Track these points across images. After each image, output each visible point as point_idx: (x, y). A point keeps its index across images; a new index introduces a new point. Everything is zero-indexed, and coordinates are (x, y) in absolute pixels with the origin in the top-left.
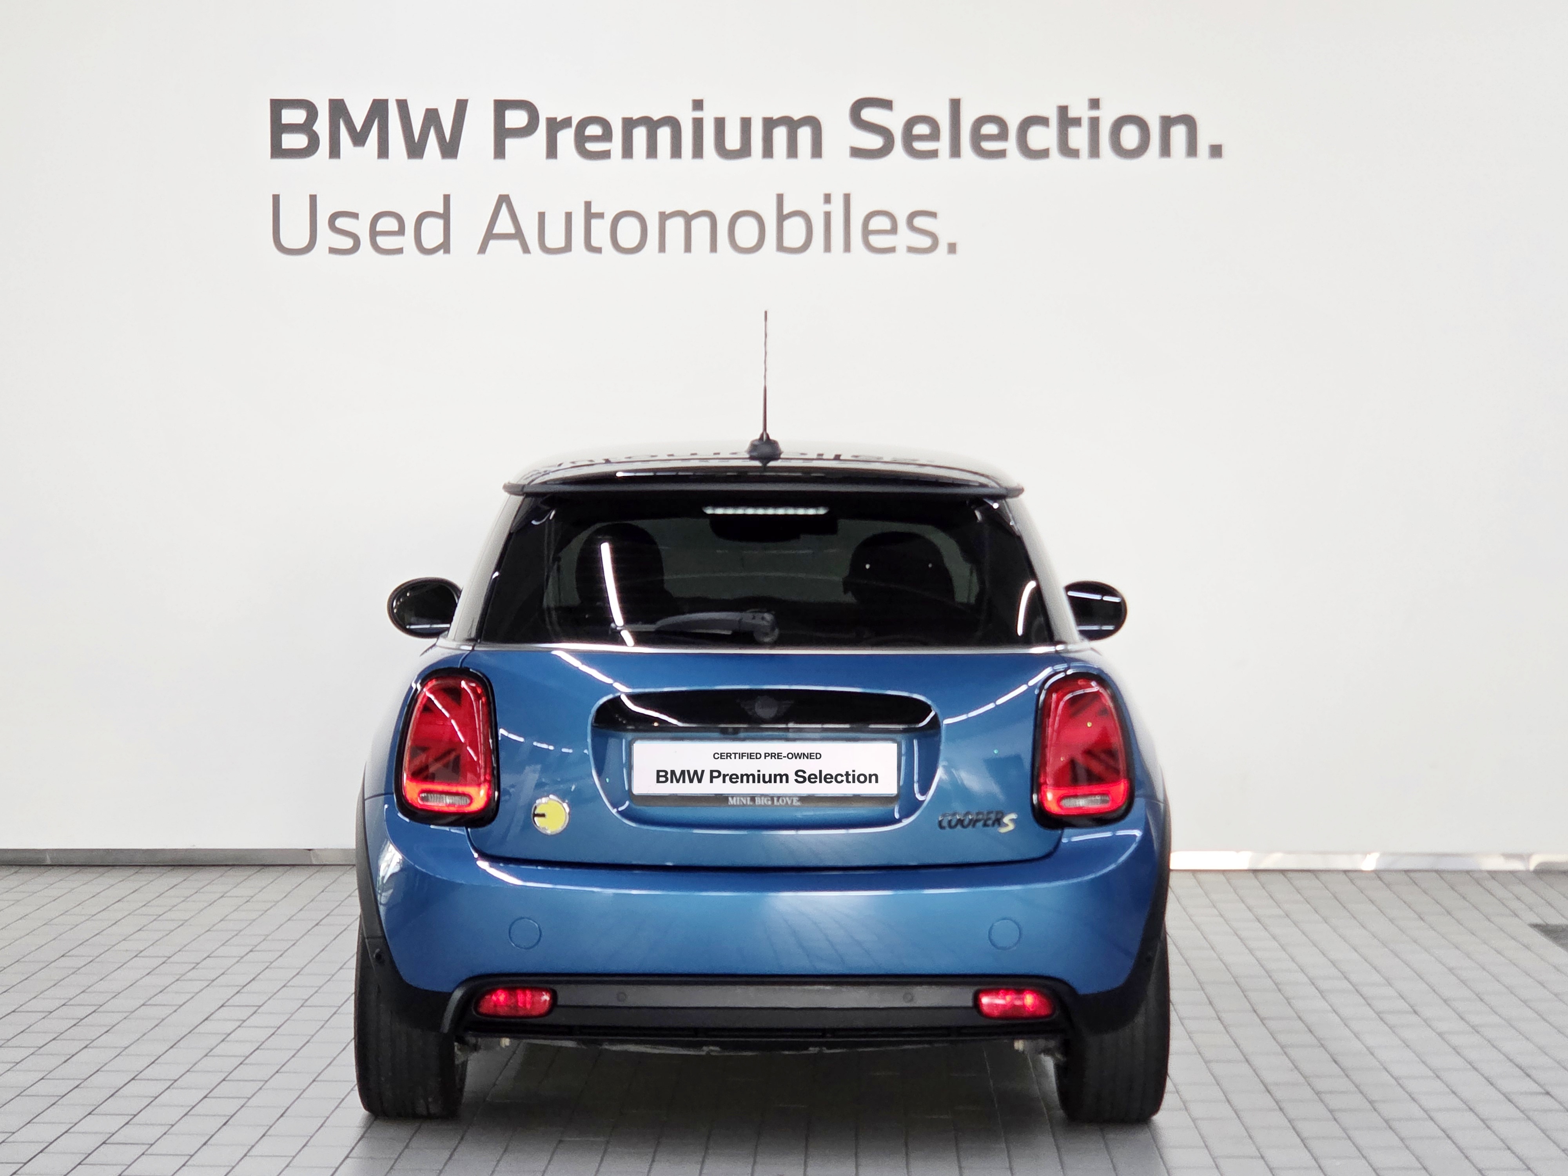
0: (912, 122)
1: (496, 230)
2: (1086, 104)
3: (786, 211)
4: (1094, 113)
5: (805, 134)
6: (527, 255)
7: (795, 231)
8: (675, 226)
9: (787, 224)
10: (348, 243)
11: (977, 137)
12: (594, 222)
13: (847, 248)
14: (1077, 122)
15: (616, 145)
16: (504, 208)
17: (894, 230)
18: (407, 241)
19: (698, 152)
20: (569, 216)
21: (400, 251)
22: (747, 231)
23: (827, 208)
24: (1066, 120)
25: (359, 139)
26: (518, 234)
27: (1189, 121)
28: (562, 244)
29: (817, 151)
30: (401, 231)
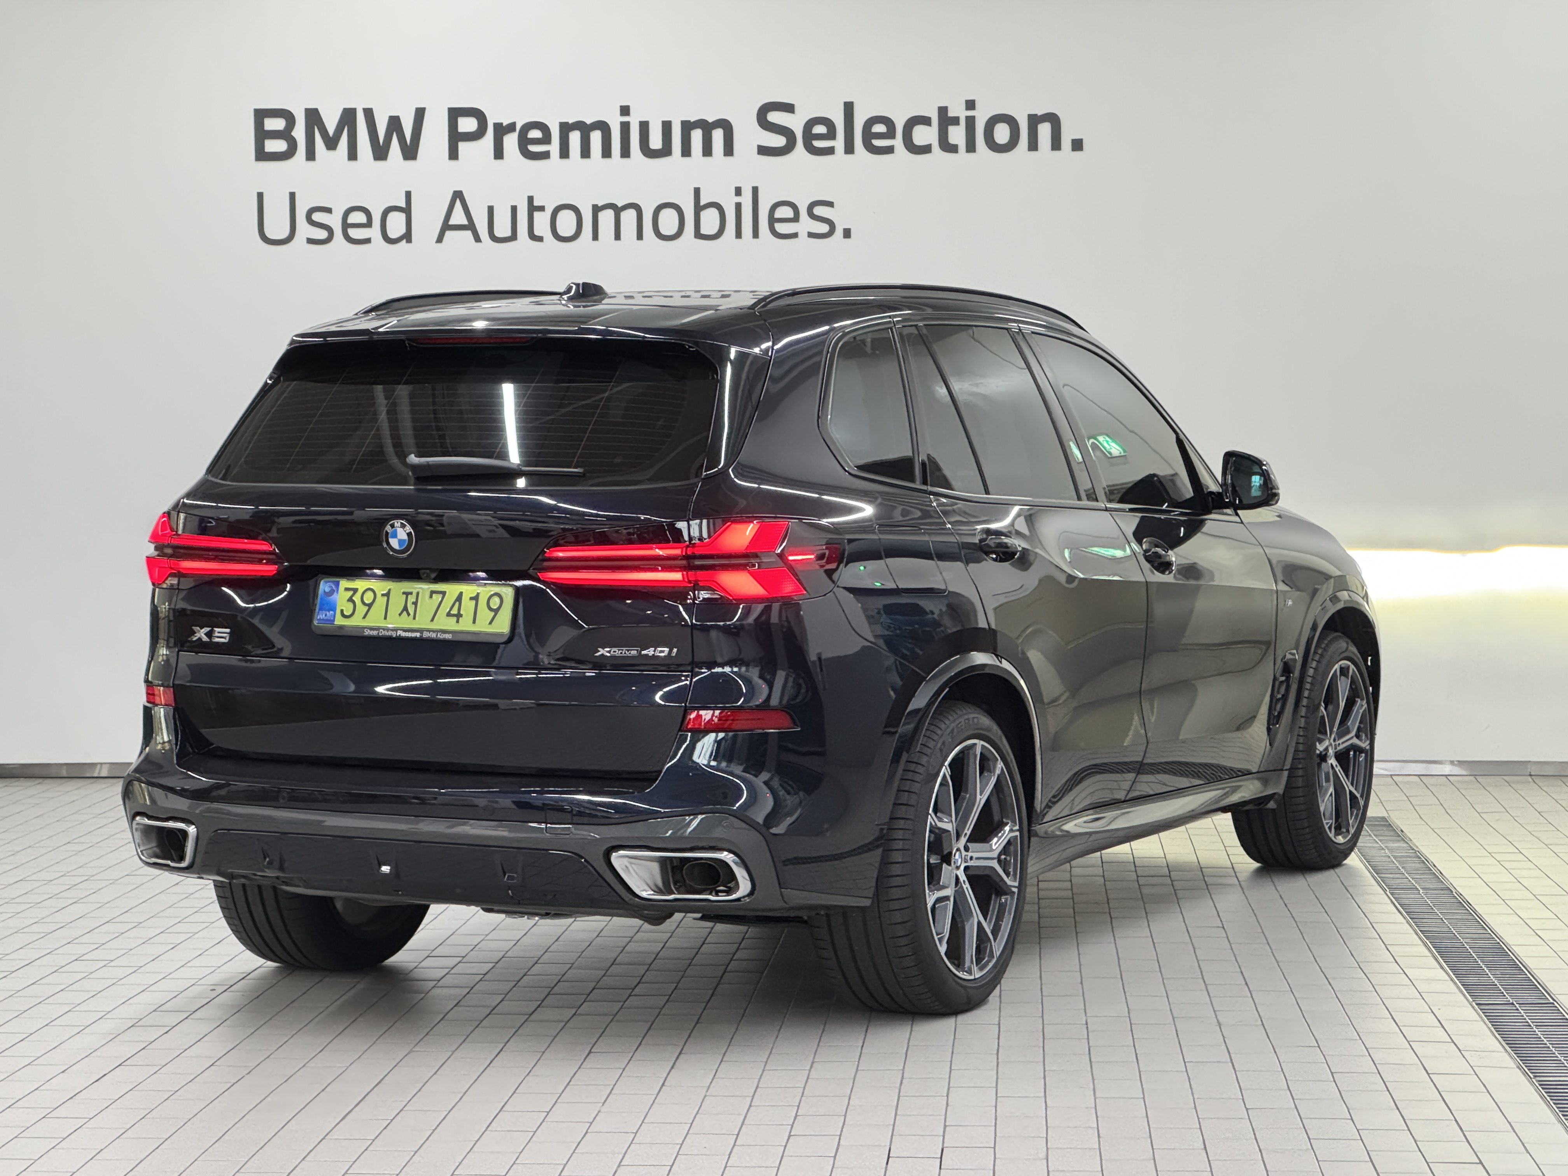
0: (810, 124)
1: (452, 222)
2: (964, 106)
3: (703, 202)
4: (970, 113)
5: (718, 136)
6: (479, 244)
7: (710, 221)
8: (607, 218)
9: (704, 214)
10: (323, 234)
11: (868, 136)
12: (536, 214)
13: (756, 234)
14: (955, 121)
15: (554, 148)
16: (458, 202)
17: (796, 219)
18: (374, 233)
19: (625, 153)
20: (514, 209)
21: (368, 241)
22: (668, 222)
23: (738, 199)
24: (946, 120)
25: (331, 143)
26: (471, 226)
27: (1053, 119)
28: (508, 233)
29: (729, 150)
30: (369, 224)
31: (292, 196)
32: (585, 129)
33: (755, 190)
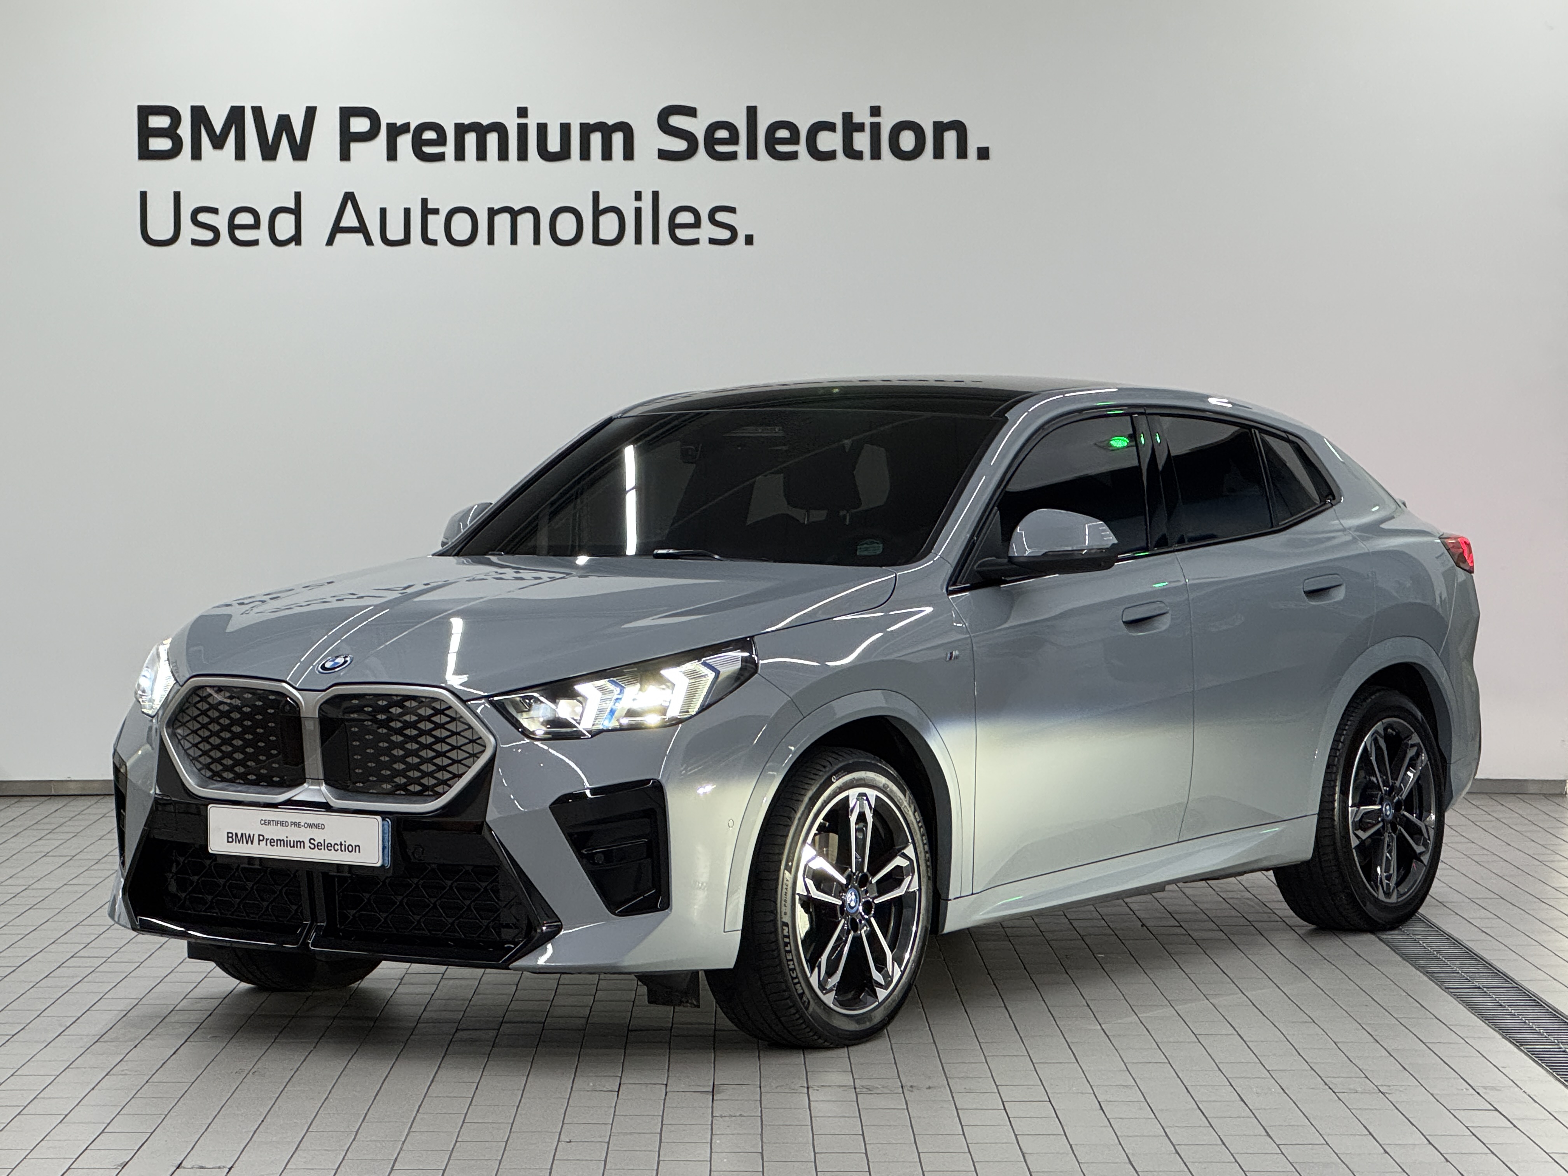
0: (713, 128)
1: (343, 224)
2: (868, 112)
3: (602, 206)
4: (875, 120)
5: (618, 139)
6: (370, 247)
7: (609, 226)
8: (503, 222)
9: (602, 219)
10: (208, 235)
11: (771, 141)
12: (431, 217)
13: (656, 240)
14: (860, 127)
15: (449, 149)
16: (349, 205)
17: (697, 224)
18: (262, 234)
19: (523, 155)
20: (407, 211)
21: (255, 243)
22: (566, 226)
23: (638, 204)
24: (850, 126)
25: (218, 143)
26: (362, 229)
27: (959, 127)
28: (401, 236)
29: (629, 154)
30: (256, 226)
31: (177, 196)
32: (481, 131)
33: (656, 195)
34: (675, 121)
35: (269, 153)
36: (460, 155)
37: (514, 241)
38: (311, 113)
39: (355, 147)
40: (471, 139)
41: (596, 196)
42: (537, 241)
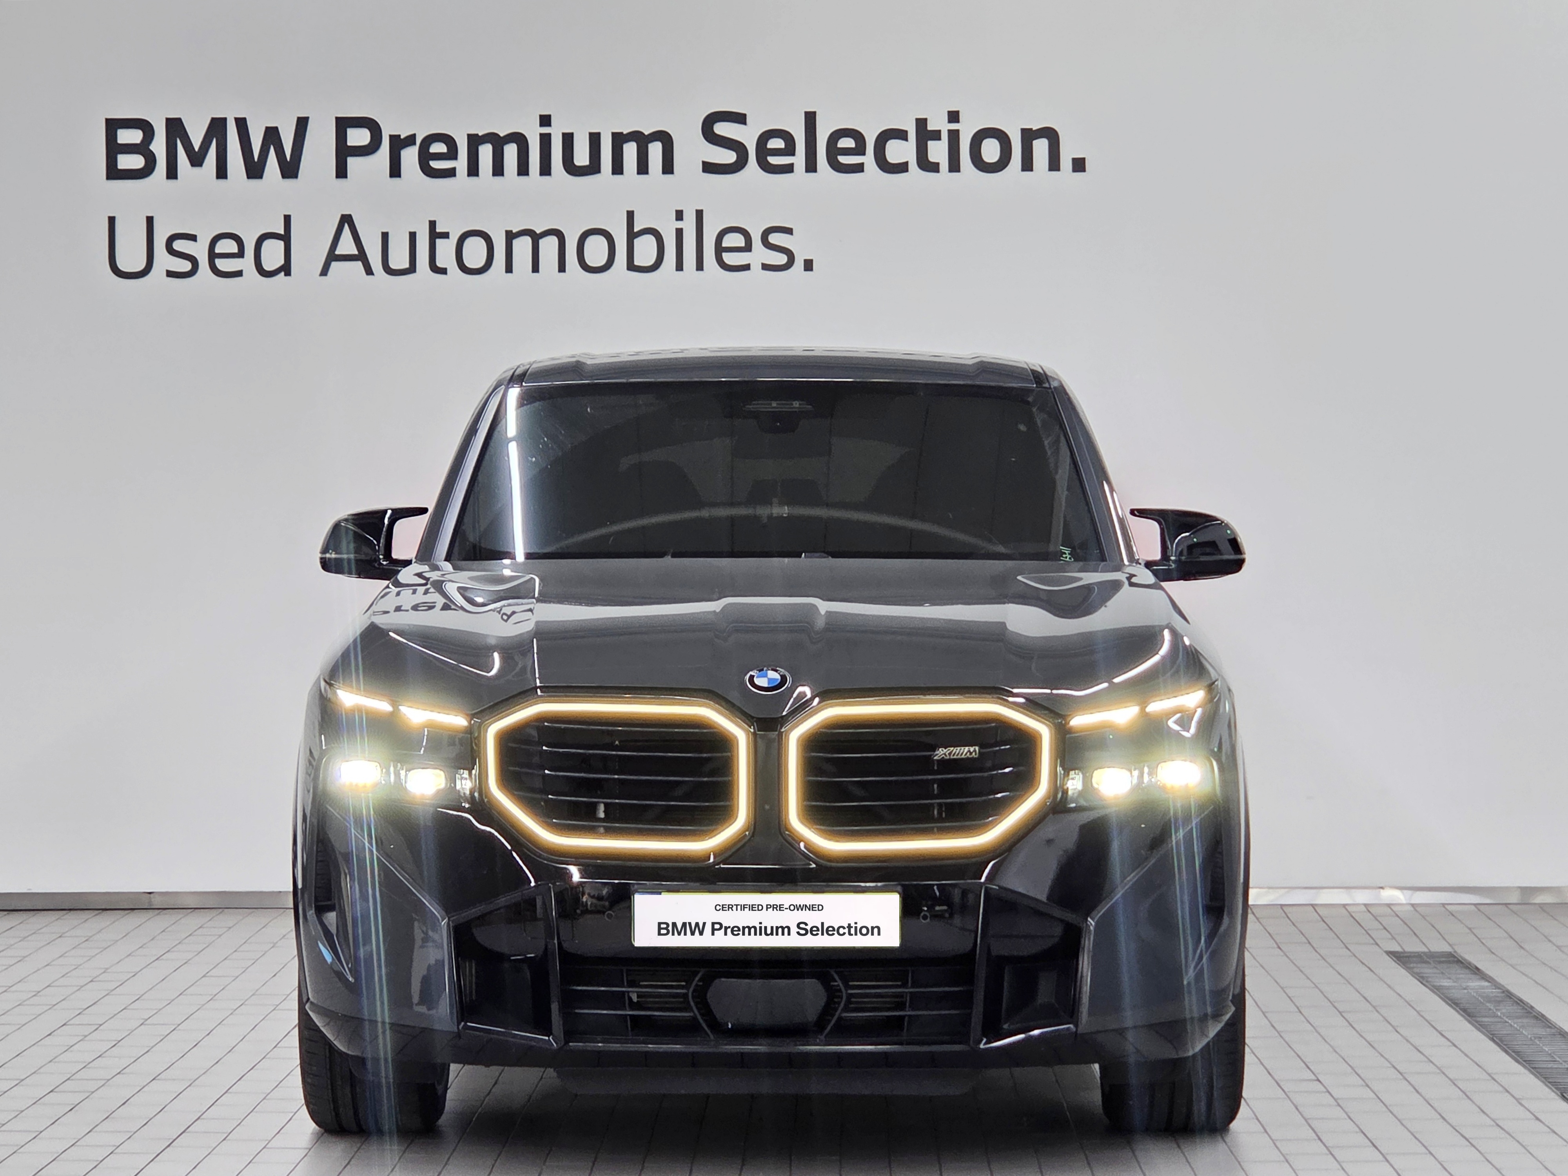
0: (766, 136)
1: (339, 251)
2: (946, 117)
3: (636, 229)
4: (954, 126)
5: (655, 150)
6: (370, 277)
7: (645, 250)
8: (522, 246)
9: (638, 241)
10: (186, 266)
11: (833, 152)
12: (439, 242)
13: (700, 267)
14: (936, 135)
15: (461, 163)
16: (347, 230)
17: (748, 248)
18: (247, 263)
19: (546, 170)
20: (413, 236)
21: (239, 274)
22: (596, 251)
23: (679, 224)
24: (925, 133)
25: (197, 160)
26: (362, 256)
27: (1051, 135)
28: (406, 265)
29: (668, 168)
30: (241, 254)
31: (150, 220)
32: (498, 142)
33: (699, 214)
34: (722, 129)
35: (255, 170)
36: (473, 170)
37: (536, 269)
38: (302, 124)
39: (352, 161)
40: (486, 152)
41: (630, 215)
42: (562, 268)
